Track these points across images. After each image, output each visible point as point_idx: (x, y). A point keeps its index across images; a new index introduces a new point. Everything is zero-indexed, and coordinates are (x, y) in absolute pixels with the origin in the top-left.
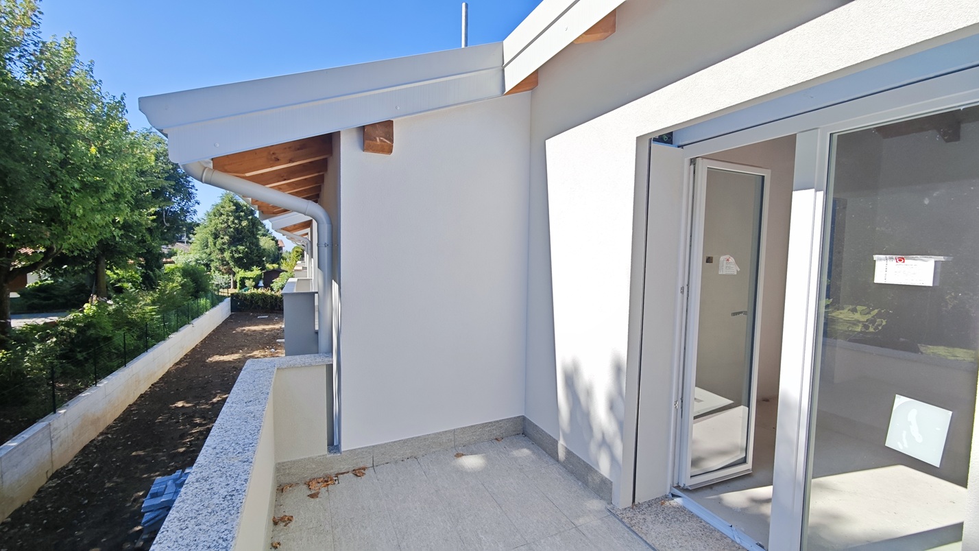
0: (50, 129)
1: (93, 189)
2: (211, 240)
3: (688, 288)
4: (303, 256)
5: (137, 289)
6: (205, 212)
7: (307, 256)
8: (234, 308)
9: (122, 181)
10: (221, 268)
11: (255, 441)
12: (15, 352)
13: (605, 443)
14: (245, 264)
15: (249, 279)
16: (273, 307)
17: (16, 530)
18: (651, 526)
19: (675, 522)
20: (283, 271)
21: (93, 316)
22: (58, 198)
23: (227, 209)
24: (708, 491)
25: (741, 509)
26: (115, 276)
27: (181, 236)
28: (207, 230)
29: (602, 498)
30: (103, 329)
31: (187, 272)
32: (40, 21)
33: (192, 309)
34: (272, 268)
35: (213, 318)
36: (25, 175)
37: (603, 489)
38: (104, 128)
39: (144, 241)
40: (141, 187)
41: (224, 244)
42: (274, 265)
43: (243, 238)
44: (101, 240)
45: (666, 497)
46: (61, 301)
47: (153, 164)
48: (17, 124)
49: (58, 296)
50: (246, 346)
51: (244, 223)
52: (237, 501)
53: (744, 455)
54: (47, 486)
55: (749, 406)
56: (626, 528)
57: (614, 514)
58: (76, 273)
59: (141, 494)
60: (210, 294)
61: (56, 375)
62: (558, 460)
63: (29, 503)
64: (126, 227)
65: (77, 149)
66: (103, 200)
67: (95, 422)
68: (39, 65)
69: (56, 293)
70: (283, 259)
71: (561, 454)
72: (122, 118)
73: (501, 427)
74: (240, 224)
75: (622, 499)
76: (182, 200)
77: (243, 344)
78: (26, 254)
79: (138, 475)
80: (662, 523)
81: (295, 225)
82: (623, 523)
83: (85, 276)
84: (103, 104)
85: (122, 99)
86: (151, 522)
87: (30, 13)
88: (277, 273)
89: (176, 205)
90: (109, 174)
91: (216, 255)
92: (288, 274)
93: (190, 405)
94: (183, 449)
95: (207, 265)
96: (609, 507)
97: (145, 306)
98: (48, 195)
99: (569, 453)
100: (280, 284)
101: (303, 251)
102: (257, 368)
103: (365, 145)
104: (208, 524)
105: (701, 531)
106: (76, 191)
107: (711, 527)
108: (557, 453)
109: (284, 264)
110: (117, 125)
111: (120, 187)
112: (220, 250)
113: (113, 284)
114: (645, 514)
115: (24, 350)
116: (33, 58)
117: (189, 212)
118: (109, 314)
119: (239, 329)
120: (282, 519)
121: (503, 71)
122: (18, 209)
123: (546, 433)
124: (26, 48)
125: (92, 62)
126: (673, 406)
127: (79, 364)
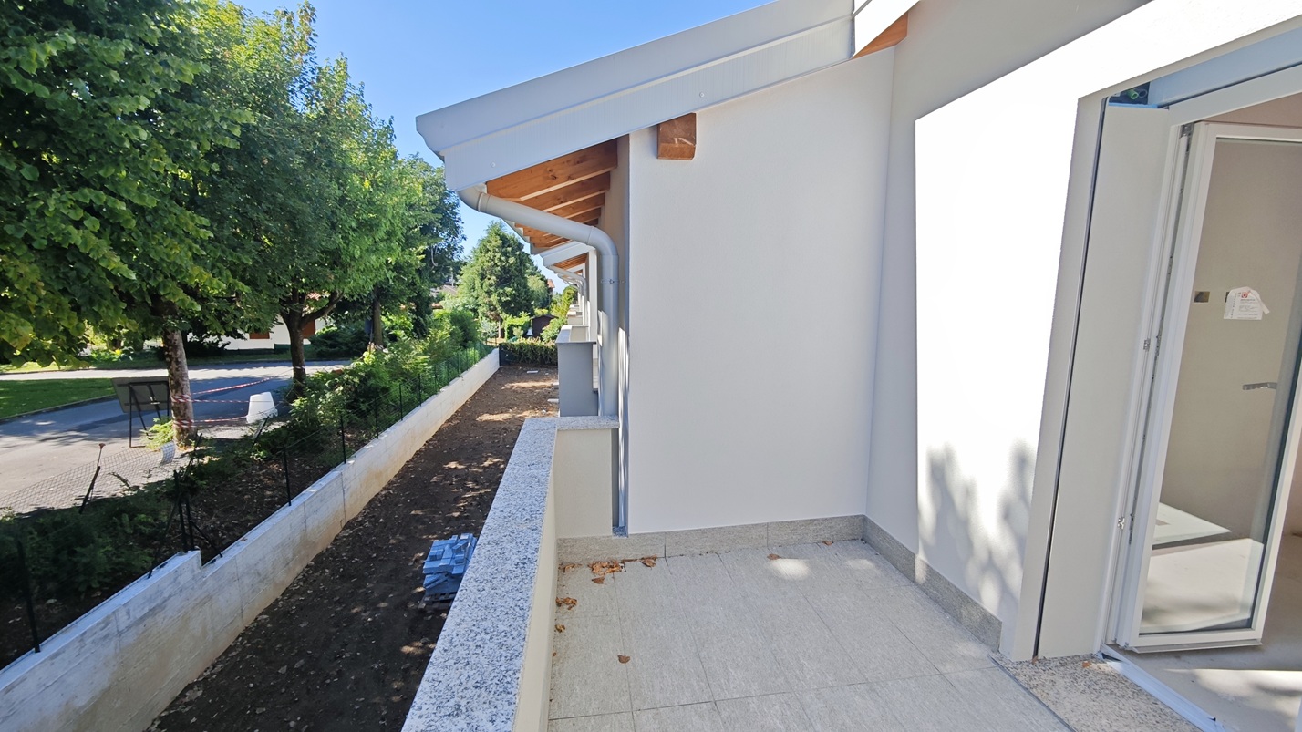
0: (330, 164)
1: (367, 227)
2: (478, 281)
3: (1159, 342)
4: (576, 299)
5: (409, 337)
6: (471, 249)
7: (581, 299)
8: (502, 361)
9: (393, 217)
10: (488, 313)
11: (542, 509)
12: (310, 399)
13: (992, 566)
14: (512, 308)
15: (517, 326)
16: (545, 360)
17: (318, 574)
18: (1064, 694)
19: (1106, 694)
20: (554, 317)
21: (372, 366)
22: (338, 238)
23: (494, 244)
24: (1172, 660)
25: (1235, 697)
26: (389, 323)
27: (449, 277)
28: (474, 269)
29: (983, 642)
30: (381, 379)
31: (457, 319)
32: (315, 44)
33: (462, 361)
34: (541, 314)
35: (483, 369)
36: (311, 216)
37: (986, 630)
38: (375, 158)
39: (413, 284)
40: (410, 222)
41: (491, 285)
42: (543, 310)
43: (511, 277)
44: (376, 283)
45: (1092, 657)
46: (344, 348)
47: (421, 195)
48: (302, 161)
49: (341, 344)
50: (516, 405)
51: (512, 260)
52: (529, 570)
53: (1247, 616)
54: (341, 535)
55: (1265, 541)
56: (1021, 688)
57: (1002, 667)
58: (356, 319)
59: (421, 555)
60: (478, 344)
61: (345, 425)
62: (914, 581)
63: (327, 549)
64: (398, 268)
65: (352, 184)
66: (377, 240)
67: (378, 476)
68: (317, 94)
69: (340, 340)
70: (552, 301)
71: (920, 573)
72: (390, 145)
73: (831, 527)
74: (508, 262)
75: (1018, 646)
76: (449, 235)
77: (513, 402)
78: (314, 299)
79: (418, 535)
80: (1084, 692)
81: (568, 260)
82: (1017, 681)
83: (363, 322)
84: (373, 131)
85: (391, 123)
86: (433, 585)
87: (306, 37)
88: (546, 319)
89: (443, 242)
90: (381, 211)
91: (483, 299)
92: (560, 321)
93: (463, 467)
94: (458, 514)
95: (474, 311)
96: (994, 656)
97: (417, 356)
98: (330, 236)
99: (931, 572)
100: (550, 333)
101: (576, 293)
102: (536, 427)
103: (660, 149)
104: (503, 589)
105: (1154, 716)
106: (354, 230)
107: (1175, 714)
108: (914, 571)
109: (554, 309)
110: (386, 153)
111: (391, 223)
112: (487, 292)
113: (388, 332)
114: (1053, 674)
115: (317, 397)
116: (311, 87)
117: (456, 249)
118: (386, 364)
119: (508, 386)
120: (565, 601)
121: (853, 21)
122: (306, 252)
123: (897, 543)
124: (305, 77)
125: (362, 84)
126: (1116, 525)
127: (362, 414)
